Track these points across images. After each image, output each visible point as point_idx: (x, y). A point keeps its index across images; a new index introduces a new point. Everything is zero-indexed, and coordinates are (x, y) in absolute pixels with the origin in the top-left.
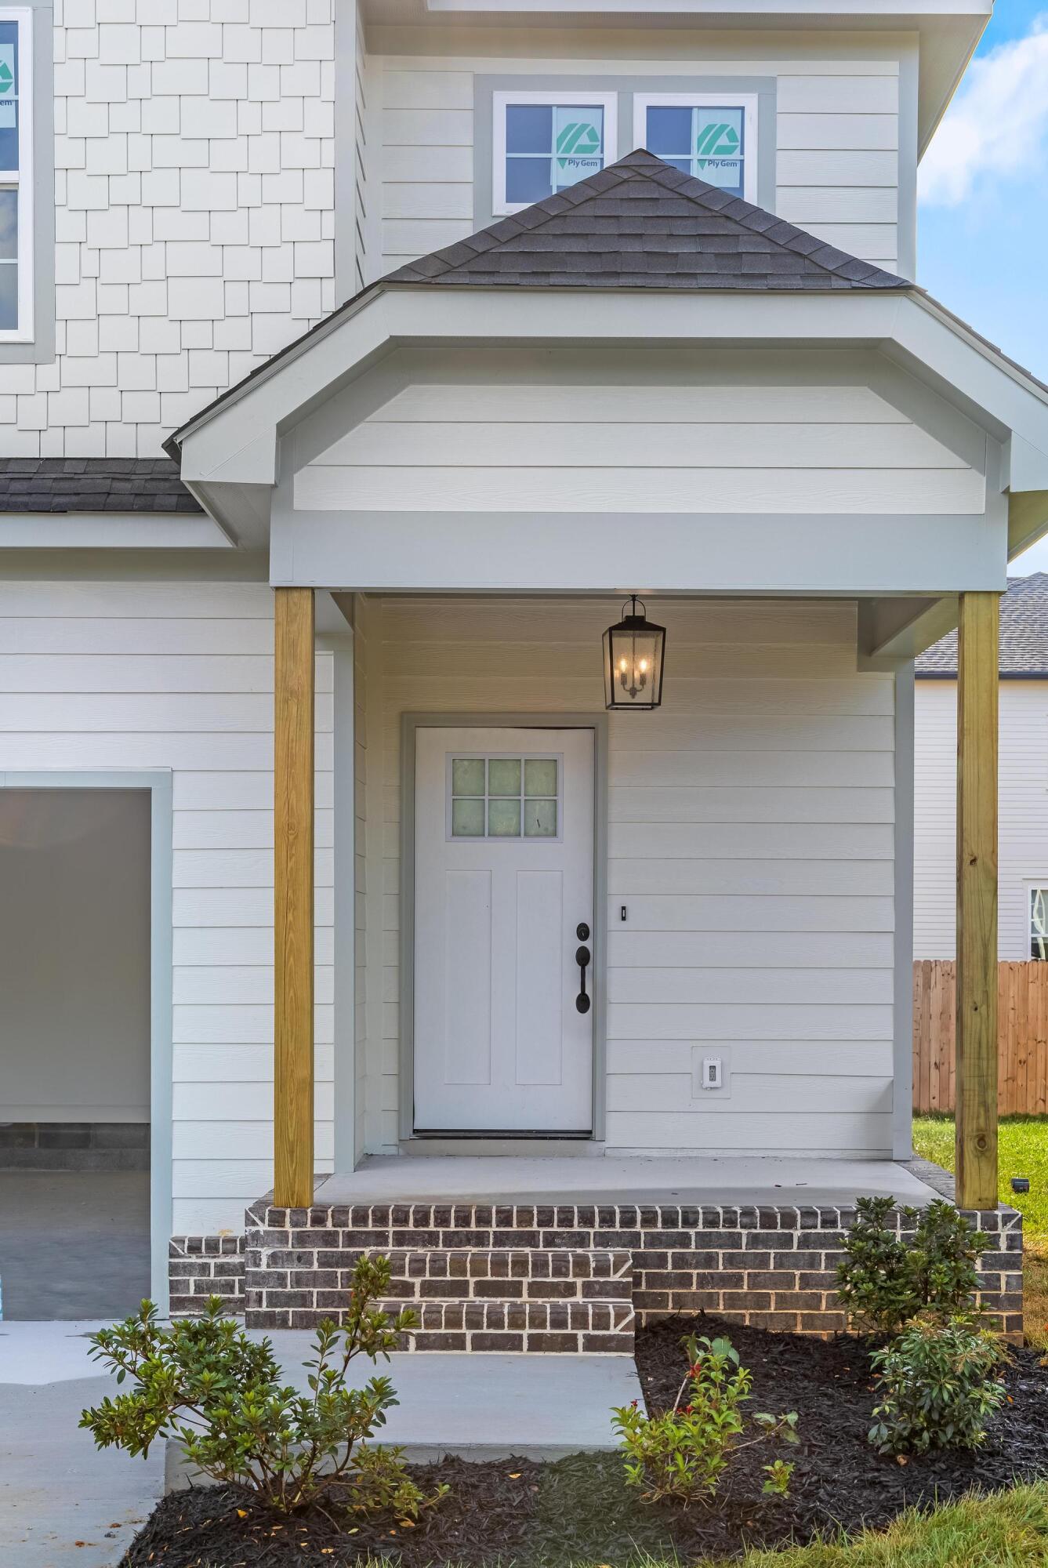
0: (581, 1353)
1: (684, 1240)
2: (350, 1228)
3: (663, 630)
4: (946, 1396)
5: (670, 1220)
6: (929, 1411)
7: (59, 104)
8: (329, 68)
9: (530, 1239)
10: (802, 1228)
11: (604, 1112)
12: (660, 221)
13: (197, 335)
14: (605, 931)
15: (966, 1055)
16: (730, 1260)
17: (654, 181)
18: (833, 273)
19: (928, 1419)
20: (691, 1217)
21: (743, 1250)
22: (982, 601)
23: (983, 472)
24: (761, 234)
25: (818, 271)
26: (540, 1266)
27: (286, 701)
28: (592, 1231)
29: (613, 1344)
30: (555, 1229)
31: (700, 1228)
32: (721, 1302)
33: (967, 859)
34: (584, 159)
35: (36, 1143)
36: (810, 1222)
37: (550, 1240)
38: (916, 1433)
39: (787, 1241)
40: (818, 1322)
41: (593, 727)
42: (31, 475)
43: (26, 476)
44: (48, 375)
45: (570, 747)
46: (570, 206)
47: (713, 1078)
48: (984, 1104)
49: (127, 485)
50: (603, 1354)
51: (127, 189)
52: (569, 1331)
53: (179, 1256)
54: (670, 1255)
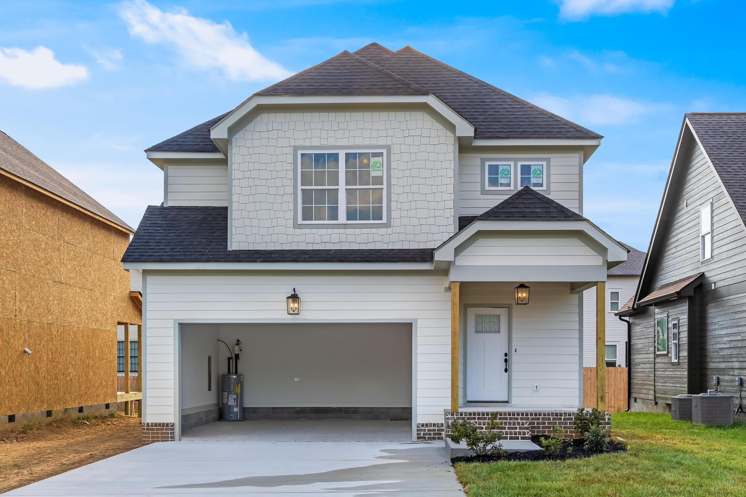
0: (520, 440)
1: (539, 419)
2: (468, 416)
3: (529, 287)
4: (599, 440)
5: (536, 415)
6: (595, 443)
7: (392, 170)
8: (453, 162)
9: (506, 419)
10: (564, 416)
11: (511, 396)
12: (533, 204)
13: (423, 221)
14: (512, 355)
15: (599, 380)
16: (549, 423)
17: (530, 194)
18: (570, 216)
19: (595, 445)
20: (540, 414)
21: (551, 421)
22: (602, 283)
23: (601, 256)
24: (554, 207)
25: (567, 215)
26: (510, 423)
27: (454, 305)
28: (519, 417)
29: (527, 438)
30: (511, 417)
31: (542, 416)
32: (547, 432)
33: (599, 338)
34: (506, 177)
35: (343, 413)
36: (566, 415)
37: (510, 419)
38: (593, 448)
39: (561, 419)
40: (567, 436)
41: (509, 308)
42: (387, 253)
43: (386, 253)
44: (389, 230)
45: (503, 312)
46: (513, 200)
47: (537, 389)
48: (602, 390)
49: (409, 256)
50: (524, 440)
51: (407, 189)
52: (517, 436)
53: (419, 427)
54: (536, 422)
